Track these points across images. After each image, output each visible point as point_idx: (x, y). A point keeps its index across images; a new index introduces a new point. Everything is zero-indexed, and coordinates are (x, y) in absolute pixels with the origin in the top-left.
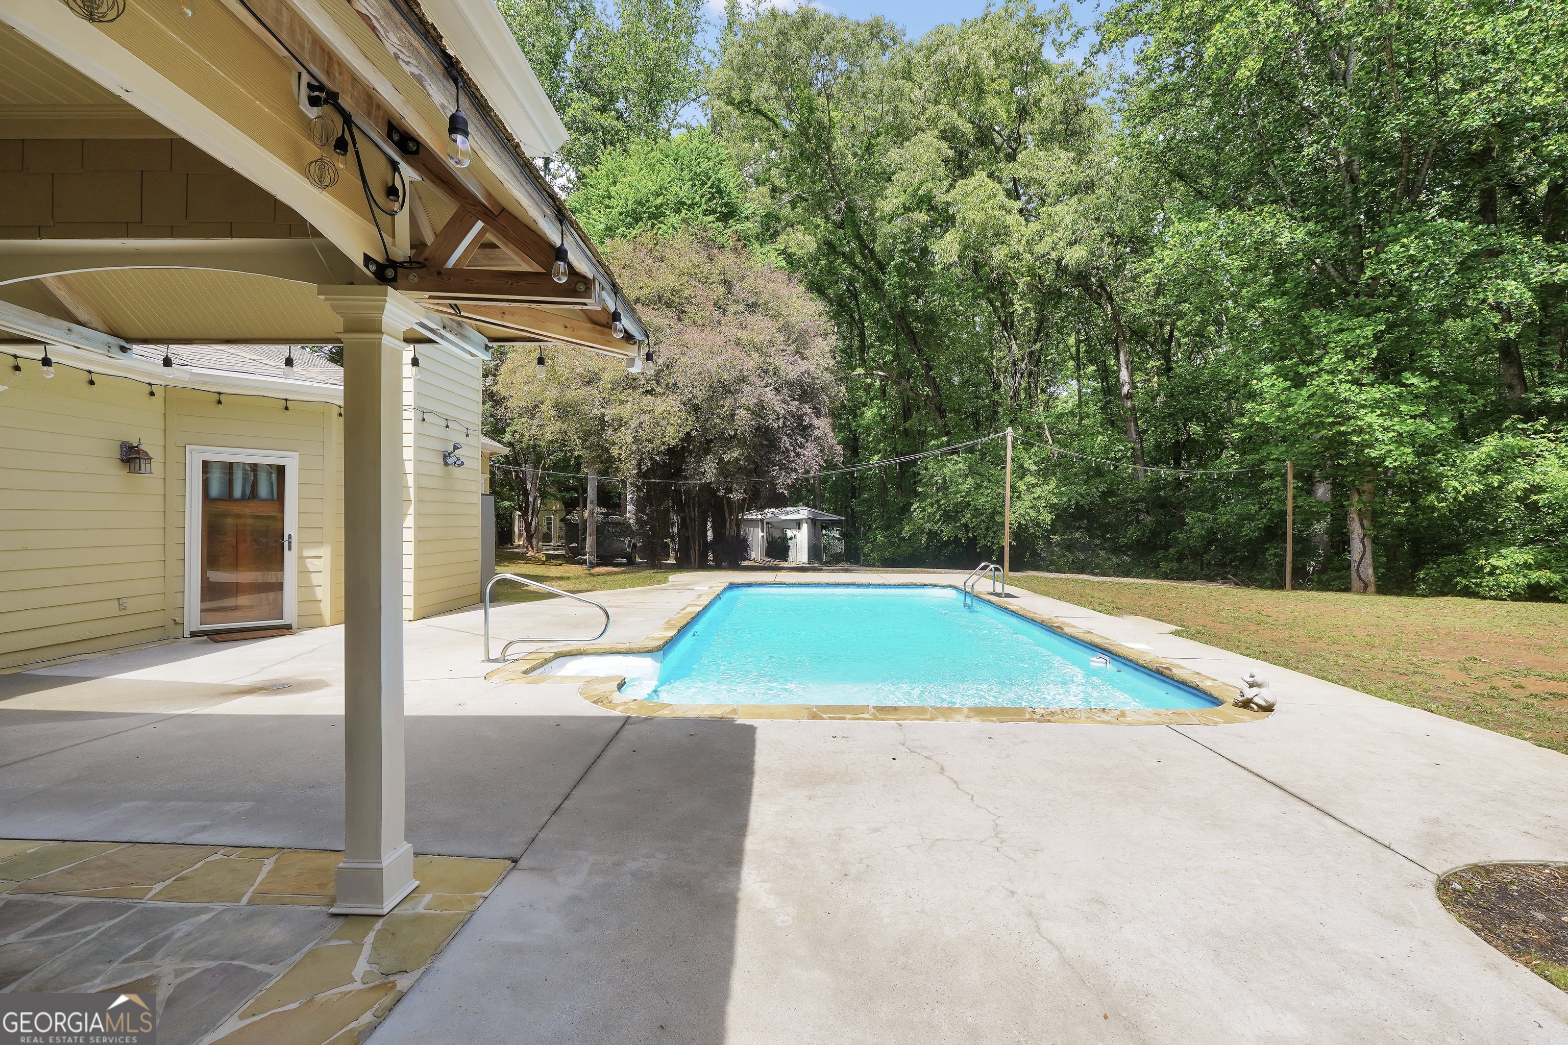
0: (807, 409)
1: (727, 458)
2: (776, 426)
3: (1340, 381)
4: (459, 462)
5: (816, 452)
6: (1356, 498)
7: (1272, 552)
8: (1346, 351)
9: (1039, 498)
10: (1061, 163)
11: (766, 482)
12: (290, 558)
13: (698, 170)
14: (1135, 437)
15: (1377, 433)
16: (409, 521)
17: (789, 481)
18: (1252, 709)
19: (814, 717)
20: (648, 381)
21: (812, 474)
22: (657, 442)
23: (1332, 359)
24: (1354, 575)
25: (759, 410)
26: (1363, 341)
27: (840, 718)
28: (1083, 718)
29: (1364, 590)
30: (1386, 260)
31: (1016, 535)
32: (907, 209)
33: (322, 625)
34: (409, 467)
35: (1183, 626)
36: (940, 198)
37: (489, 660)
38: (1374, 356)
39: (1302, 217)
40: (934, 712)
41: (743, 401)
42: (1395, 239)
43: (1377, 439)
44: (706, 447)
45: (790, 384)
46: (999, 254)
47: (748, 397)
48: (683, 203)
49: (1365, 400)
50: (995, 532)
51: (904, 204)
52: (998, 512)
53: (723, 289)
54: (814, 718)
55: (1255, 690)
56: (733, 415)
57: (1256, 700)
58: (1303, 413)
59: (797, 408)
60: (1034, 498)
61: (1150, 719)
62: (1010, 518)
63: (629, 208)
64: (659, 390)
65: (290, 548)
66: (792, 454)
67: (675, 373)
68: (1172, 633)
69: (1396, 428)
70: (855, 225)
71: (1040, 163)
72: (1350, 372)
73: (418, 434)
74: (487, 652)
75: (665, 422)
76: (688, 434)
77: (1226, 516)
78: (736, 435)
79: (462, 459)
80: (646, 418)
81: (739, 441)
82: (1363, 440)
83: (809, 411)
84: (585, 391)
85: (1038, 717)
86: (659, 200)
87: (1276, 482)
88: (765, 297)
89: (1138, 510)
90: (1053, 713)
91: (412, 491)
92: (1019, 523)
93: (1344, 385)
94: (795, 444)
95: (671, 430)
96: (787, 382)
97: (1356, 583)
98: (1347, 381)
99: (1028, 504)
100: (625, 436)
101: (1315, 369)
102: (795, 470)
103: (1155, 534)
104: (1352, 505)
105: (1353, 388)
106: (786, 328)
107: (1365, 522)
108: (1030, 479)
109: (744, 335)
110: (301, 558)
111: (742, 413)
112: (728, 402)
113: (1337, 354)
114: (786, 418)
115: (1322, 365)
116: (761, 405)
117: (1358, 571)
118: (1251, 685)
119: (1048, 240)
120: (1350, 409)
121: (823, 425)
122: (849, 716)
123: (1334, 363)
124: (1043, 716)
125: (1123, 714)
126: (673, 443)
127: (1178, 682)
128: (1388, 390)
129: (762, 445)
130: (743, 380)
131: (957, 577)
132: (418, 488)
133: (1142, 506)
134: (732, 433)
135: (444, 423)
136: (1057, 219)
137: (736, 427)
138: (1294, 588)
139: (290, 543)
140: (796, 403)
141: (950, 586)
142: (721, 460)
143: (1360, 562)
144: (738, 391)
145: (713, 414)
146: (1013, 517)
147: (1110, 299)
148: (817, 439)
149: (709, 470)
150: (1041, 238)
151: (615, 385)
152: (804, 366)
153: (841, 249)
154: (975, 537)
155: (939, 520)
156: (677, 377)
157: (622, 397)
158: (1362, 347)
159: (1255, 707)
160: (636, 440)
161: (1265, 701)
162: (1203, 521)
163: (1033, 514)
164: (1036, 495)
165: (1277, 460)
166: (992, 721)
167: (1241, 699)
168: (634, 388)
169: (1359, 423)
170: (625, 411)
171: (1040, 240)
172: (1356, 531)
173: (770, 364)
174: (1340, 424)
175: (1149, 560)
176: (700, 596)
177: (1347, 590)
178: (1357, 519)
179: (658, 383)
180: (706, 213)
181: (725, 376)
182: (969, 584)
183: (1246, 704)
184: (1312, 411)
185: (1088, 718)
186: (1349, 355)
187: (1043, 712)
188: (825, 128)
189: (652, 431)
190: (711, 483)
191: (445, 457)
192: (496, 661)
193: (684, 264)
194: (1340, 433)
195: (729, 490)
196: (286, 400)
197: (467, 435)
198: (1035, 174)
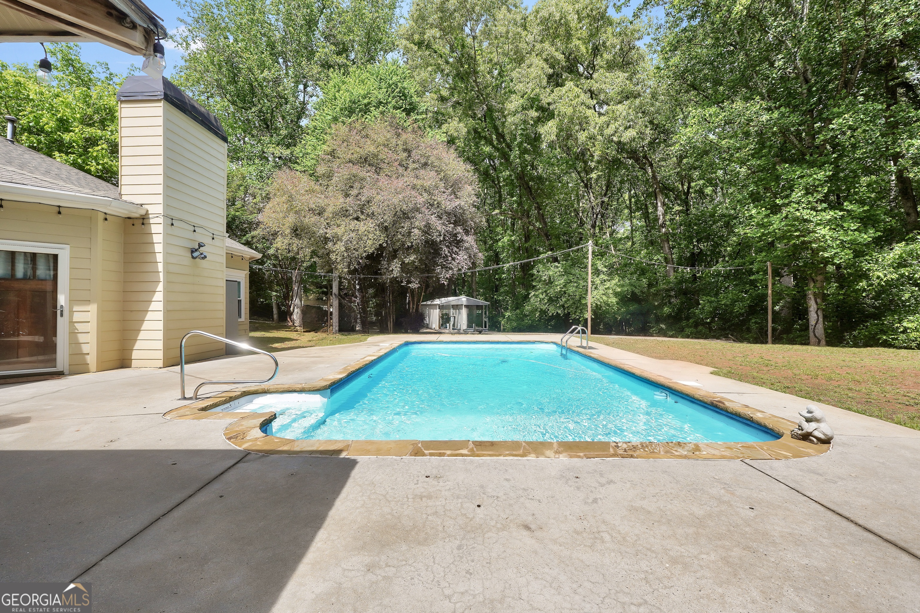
0: (459, 229)
1: (407, 261)
2: (438, 240)
3: (803, 208)
4: (203, 256)
5: (465, 257)
6: (812, 285)
7: (753, 321)
8: (807, 189)
9: (608, 288)
10: (620, 80)
11: (433, 277)
12: (62, 323)
13: (391, 82)
14: (667, 251)
15: (829, 242)
16: (159, 296)
17: (448, 276)
18: (811, 442)
19: (417, 452)
20: (356, 211)
21: (463, 271)
22: (361, 250)
23: (797, 194)
24: (811, 335)
25: (427, 229)
26: (817, 183)
27: (441, 455)
28: (662, 453)
29: (819, 344)
30: (833, 129)
31: (594, 312)
32: (524, 109)
33: (87, 371)
34: (160, 258)
35: (716, 368)
36: (545, 100)
37: (185, 398)
38: (825, 191)
39: (775, 107)
40: (527, 447)
41: (417, 224)
42: (839, 115)
43: (828, 245)
44: (394, 255)
45: (448, 214)
46: (582, 137)
47: (419, 222)
48: (381, 103)
49: (820, 220)
50: (581, 310)
51: (523, 106)
52: (582, 297)
53: (405, 154)
54: (416, 454)
55: (813, 425)
56: (410, 233)
57: (816, 433)
58: (779, 229)
59: (453, 228)
60: (606, 289)
61: (723, 453)
62: (590, 300)
63: (347, 105)
64: (362, 217)
65: (62, 315)
66: (450, 258)
67: (372, 206)
68: (711, 373)
69: (841, 238)
70: (492, 119)
71: (607, 80)
72: (809, 202)
73: (166, 235)
74: (183, 392)
75: (366, 238)
76: (380, 245)
77: (724, 299)
78: (412, 246)
79: (205, 254)
80: (353, 235)
81: (415, 250)
82: (819, 246)
83: (461, 231)
84: (314, 219)
85: (621, 452)
86: (366, 101)
87: (760, 276)
88: (432, 159)
89: (670, 296)
90: (635, 448)
91: (161, 275)
92: (596, 304)
93: (805, 211)
94: (451, 252)
95: (370, 242)
96: (446, 213)
97: (812, 339)
98: (808, 208)
99: (602, 292)
100: (340, 247)
101: (786, 201)
102: (452, 269)
103: (680, 310)
104: (809, 289)
105: (812, 212)
106: (445, 179)
107: (818, 300)
108: (602, 276)
109: (419, 182)
110: (72, 323)
111: (416, 231)
112: (407, 225)
113: (800, 191)
114: (445, 235)
115: (791, 199)
116: (428, 226)
117: (814, 331)
118: (808, 420)
119: (612, 128)
120: (811, 226)
121: (470, 240)
122: (448, 452)
123: (799, 197)
124: (625, 451)
125: (697, 448)
126: (371, 251)
127: (731, 413)
128: (835, 213)
129: (430, 253)
130: (418, 210)
131: (557, 337)
132: (167, 272)
133: (673, 293)
134: (410, 244)
135: (192, 229)
136: (618, 113)
137: (412, 240)
138: (774, 342)
139: (62, 311)
140: (452, 225)
141: (552, 342)
142: (403, 262)
143: (815, 326)
144: (413, 217)
145: (397, 232)
146: (593, 300)
147: (651, 165)
148: (467, 249)
149: (395, 268)
150: (608, 125)
151: (336, 214)
152: (457, 202)
153: (483, 134)
154: (569, 313)
155: (546, 303)
156: (374, 208)
157: (338, 222)
158: (817, 187)
159: (815, 440)
160: (347, 250)
161: (824, 434)
162: (711, 302)
163: (605, 298)
164: (606, 287)
165: (761, 261)
166: (579, 457)
167: (800, 432)
168: (347, 217)
169: (817, 235)
170: (340, 231)
171: (608, 127)
172: (812, 306)
173: (435, 200)
174: (804, 236)
175: (678, 326)
176: (380, 349)
177: (807, 344)
178: (813, 298)
179: (362, 213)
180: (395, 108)
181: (404, 207)
182: (564, 340)
183: (806, 437)
184: (785, 228)
185: (667, 452)
186: (808, 192)
187: (625, 446)
188: (472, 58)
189: (357, 243)
190: (397, 277)
191: (192, 252)
192: (190, 399)
193: (381, 139)
194: (804, 242)
195: (409, 282)
196: (59, 207)
197: (213, 239)
198: (603, 86)
